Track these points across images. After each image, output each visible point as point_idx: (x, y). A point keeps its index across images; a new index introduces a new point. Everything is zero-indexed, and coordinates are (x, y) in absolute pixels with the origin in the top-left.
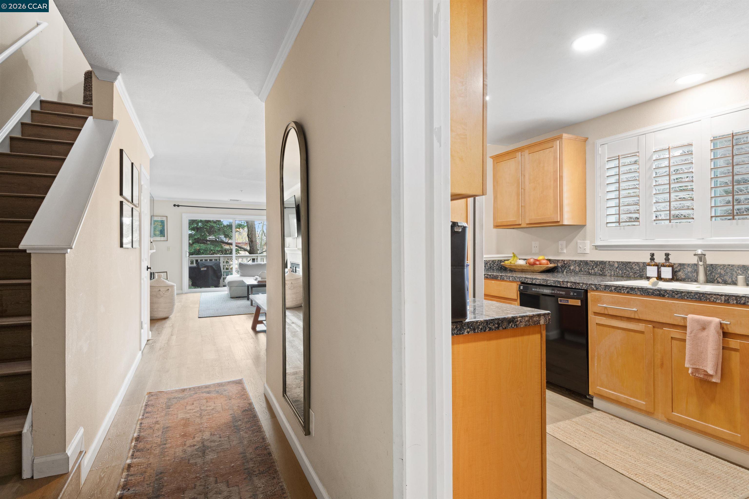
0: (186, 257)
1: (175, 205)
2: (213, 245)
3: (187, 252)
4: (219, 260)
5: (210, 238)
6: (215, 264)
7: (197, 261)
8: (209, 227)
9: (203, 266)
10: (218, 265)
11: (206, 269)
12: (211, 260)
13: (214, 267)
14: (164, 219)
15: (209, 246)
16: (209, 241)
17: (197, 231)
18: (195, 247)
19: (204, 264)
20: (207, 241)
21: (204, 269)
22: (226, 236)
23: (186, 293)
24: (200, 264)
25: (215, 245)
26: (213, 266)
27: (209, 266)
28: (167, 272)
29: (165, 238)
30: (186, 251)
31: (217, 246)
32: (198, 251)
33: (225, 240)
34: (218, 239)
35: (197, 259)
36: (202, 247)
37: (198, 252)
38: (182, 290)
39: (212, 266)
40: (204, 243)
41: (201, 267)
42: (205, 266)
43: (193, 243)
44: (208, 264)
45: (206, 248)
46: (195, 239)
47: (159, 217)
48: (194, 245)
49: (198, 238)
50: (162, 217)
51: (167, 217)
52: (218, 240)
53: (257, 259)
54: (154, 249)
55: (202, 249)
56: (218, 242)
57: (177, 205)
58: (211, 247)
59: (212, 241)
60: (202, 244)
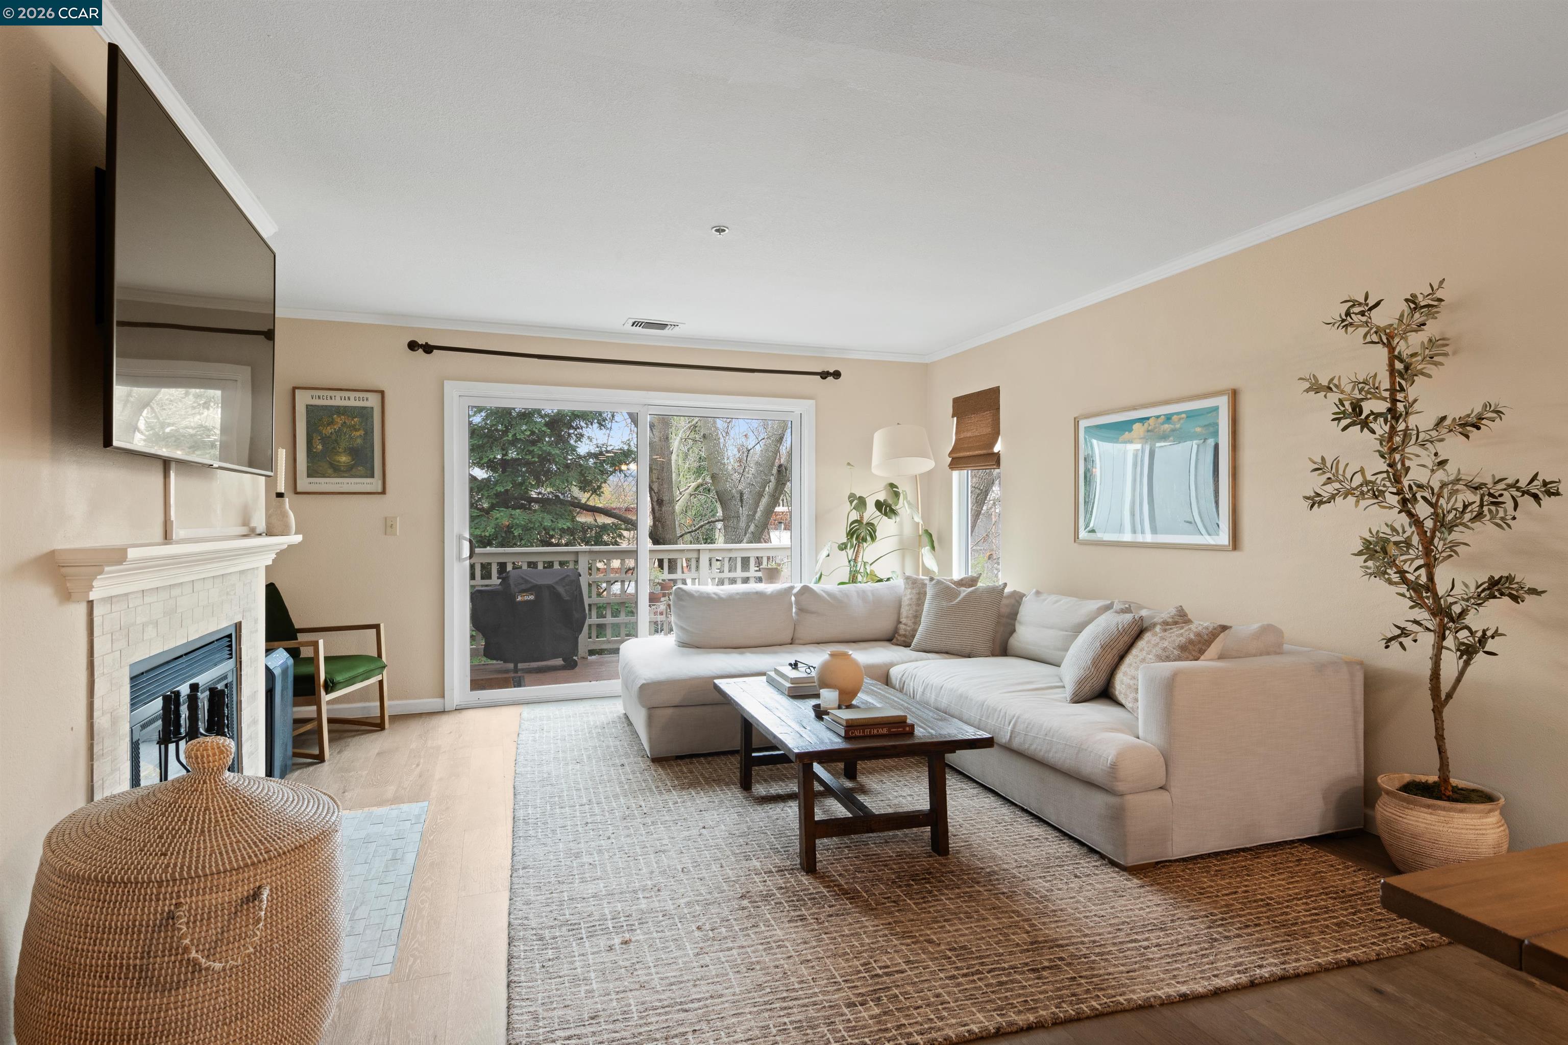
0: (460, 559)
1: (413, 346)
2: (549, 513)
3: (465, 539)
4: (576, 562)
5: (540, 493)
6: (564, 578)
7: (502, 566)
8: (539, 456)
9: (523, 587)
10: (573, 582)
11: (532, 597)
12: (550, 565)
13: (561, 590)
14: (372, 401)
15: (538, 517)
16: (536, 501)
17: (504, 471)
18: (497, 519)
19: (526, 581)
20: (531, 500)
21: (526, 598)
22: (585, 485)
23: (459, 710)
24: (511, 581)
25: (556, 514)
26: (556, 587)
27: (544, 585)
28: (377, 627)
29: (373, 484)
30: (460, 538)
31: (561, 516)
32: (505, 532)
33: (584, 497)
34: (562, 494)
35: (502, 560)
36: (518, 519)
37: (506, 537)
38: (443, 697)
39: (554, 588)
40: (522, 507)
41: (517, 590)
42: (529, 586)
43: (492, 507)
44: (540, 582)
45: (530, 522)
46: (498, 495)
47: (352, 395)
48: (495, 514)
49: (507, 491)
50: (361, 395)
51: (382, 393)
52: (561, 497)
53: (698, 561)
54: (285, 532)
55: (517, 525)
56: (562, 502)
57: (421, 346)
58: (543, 518)
59: (543, 502)
60: (518, 511)
